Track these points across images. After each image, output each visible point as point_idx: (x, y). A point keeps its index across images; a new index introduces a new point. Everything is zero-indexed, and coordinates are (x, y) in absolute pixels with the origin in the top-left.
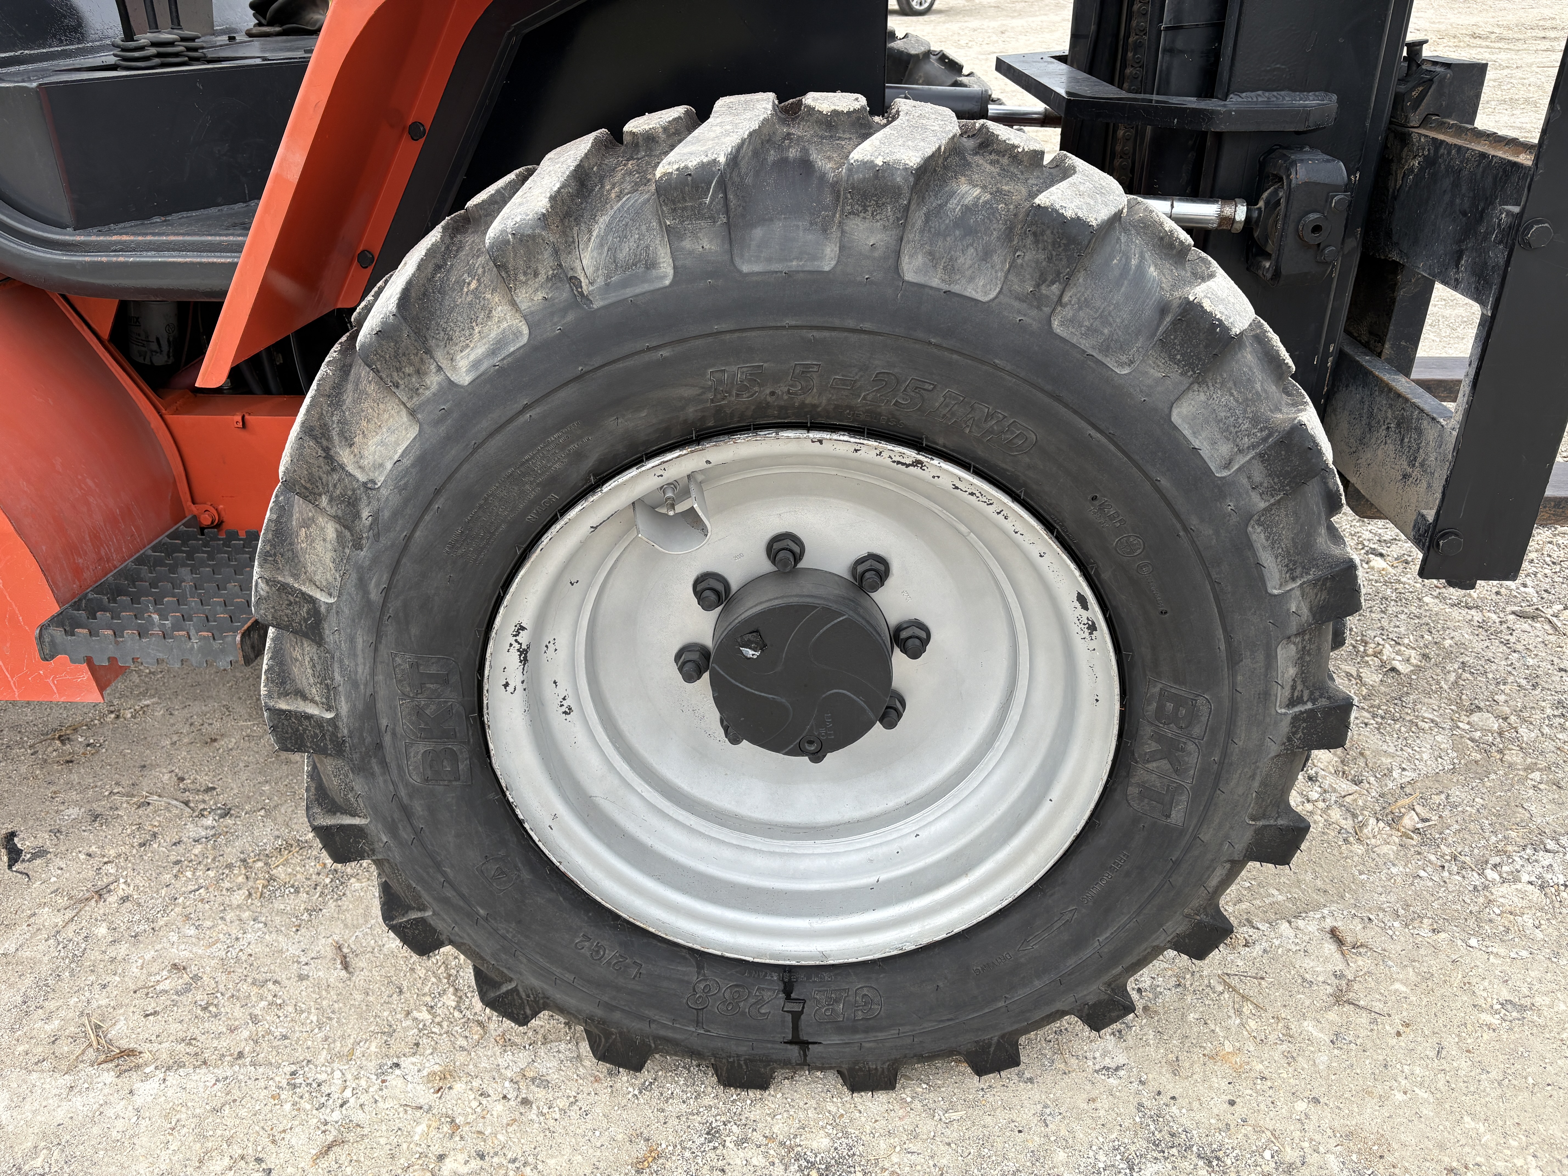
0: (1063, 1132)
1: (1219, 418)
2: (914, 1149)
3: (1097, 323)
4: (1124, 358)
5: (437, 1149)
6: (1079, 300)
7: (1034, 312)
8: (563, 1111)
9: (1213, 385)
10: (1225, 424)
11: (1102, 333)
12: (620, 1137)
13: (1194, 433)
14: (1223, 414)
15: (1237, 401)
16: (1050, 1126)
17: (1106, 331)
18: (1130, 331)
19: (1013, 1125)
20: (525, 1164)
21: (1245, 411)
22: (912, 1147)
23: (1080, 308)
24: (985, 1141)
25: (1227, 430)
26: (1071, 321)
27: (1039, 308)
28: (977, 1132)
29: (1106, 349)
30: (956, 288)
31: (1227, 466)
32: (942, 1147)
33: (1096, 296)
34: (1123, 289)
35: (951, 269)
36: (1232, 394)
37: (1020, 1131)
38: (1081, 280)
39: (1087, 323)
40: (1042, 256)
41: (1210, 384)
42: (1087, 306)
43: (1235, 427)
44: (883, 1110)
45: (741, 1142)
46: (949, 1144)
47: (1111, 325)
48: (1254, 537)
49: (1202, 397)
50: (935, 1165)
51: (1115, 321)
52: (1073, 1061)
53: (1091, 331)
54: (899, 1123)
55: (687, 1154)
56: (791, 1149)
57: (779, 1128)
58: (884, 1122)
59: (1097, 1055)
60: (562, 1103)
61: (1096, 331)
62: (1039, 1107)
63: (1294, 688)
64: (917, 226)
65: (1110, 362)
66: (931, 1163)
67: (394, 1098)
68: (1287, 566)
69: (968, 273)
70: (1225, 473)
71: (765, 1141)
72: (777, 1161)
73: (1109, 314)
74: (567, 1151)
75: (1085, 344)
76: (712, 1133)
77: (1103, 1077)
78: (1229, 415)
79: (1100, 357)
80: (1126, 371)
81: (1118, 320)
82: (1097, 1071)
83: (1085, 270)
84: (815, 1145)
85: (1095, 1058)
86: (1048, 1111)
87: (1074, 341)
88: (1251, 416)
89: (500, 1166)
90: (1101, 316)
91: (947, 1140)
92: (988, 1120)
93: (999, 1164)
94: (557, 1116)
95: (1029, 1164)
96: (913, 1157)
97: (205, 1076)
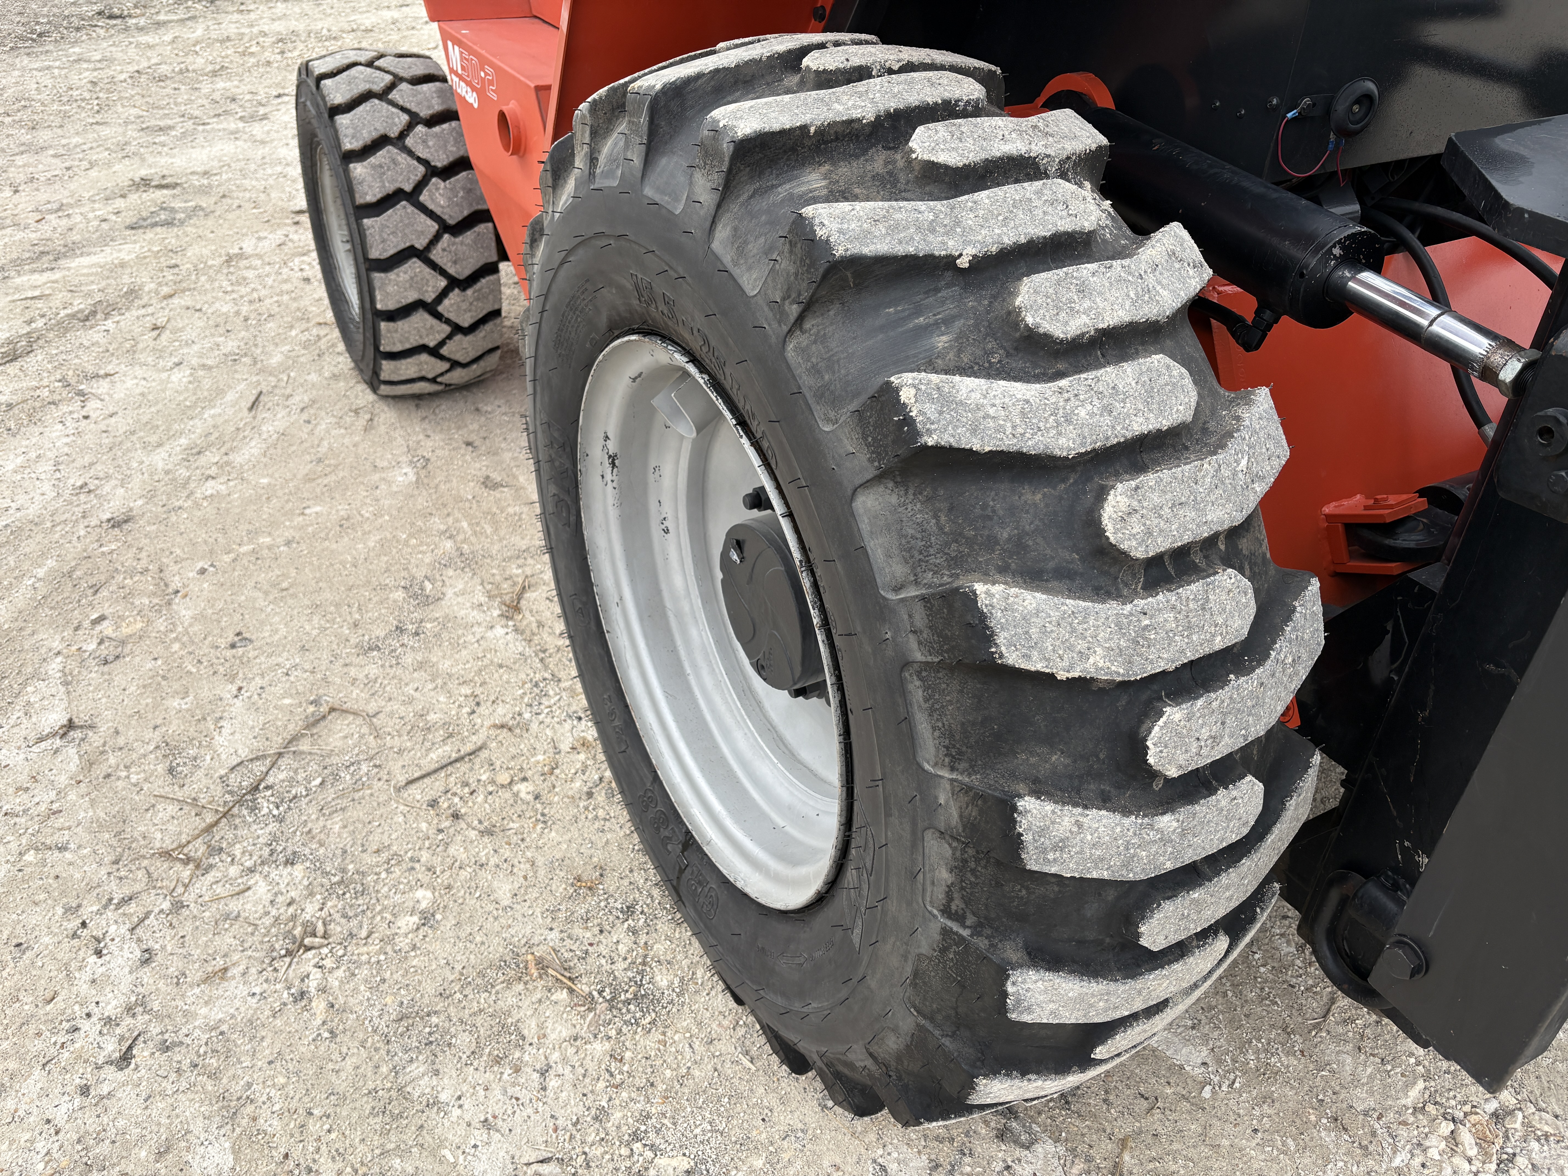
0: (785, 1156)
1: (904, 532)
2: (696, 1047)
3: (822, 365)
4: (832, 414)
5: (529, 774)
6: (819, 332)
7: (775, 325)
8: (596, 817)
9: (914, 494)
10: (908, 542)
11: (822, 378)
12: (595, 859)
13: (871, 532)
14: (911, 531)
15: (941, 528)
16: (785, 1143)
17: (827, 377)
18: (849, 389)
19: (766, 1111)
20: (545, 822)
21: (947, 544)
22: (697, 1044)
23: (815, 342)
24: (736, 1097)
25: (909, 550)
26: (803, 350)
27: (779, 323)
28: (743, 1087)
29: (820, 395)
30: (736, 272)
31: (897, 589)
32: (709, 1067)
33: (836, 335)
34: (870, 343)
35: (741, 252)
36: (936, 517)
37: (763, 1120)
38: (832, 313)
39: (814, 360)
40: (792, 270)
41: (911, 491)
42: (822, 343)
43: (921, 553)
44: (720, 1009)
45: (634, 932)
46: (716, 1070)
47: (834, 372)
48: (911, 687)
49: (894, 500)
50: (689, 1068)
51: (839, 371)
52: (872, 1137)
53: (815, 371)
54: (714, 1026)
55: (603, 904)
56: (644, 963)
57: (659, 949)
58: (708, 1015)
59: (895, 1155)
60: (601, 813)
61: (818, 372)
62: (800, 1126)
63: (950, 898)
64: (741, 199)
65: (818, 411)
66: (689, 1064)
67: (555, 732)
68: (947, 748)
69: (750, 261)
70: (891, 596)
71: (642, 944)
72: (629, 960)
73: (838, 361)
74: (567, 837)
75: (807, 381)
76: (629, 911)
77: (871, 1169)
78: (919, 536)
79: (811, 401)
80: (827, 429)
81: (843, 371)
82: (874, 1161)
83: (843, 304)
84: (658, 978)
85: (889, 1154)
86: (800, 1134)
87: (797, 372)
88: (953, 554)
89: (536, 811)
90: (829, 359)
91: (719, 1067)
92: (761, 1090)
93: (719, 1115)
94: (590, 816)
95: (733, 1139)
96: (687, 1049)
97: (520, 646)
